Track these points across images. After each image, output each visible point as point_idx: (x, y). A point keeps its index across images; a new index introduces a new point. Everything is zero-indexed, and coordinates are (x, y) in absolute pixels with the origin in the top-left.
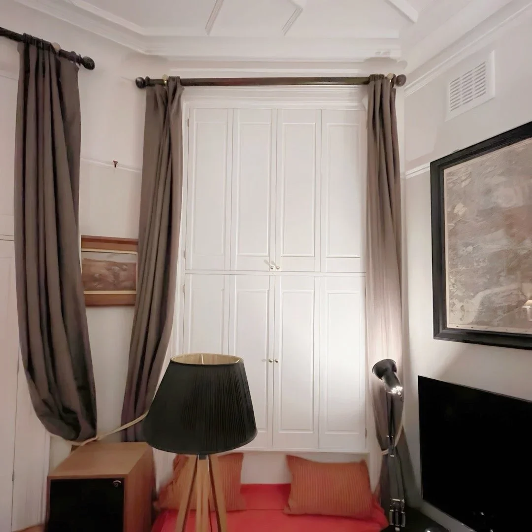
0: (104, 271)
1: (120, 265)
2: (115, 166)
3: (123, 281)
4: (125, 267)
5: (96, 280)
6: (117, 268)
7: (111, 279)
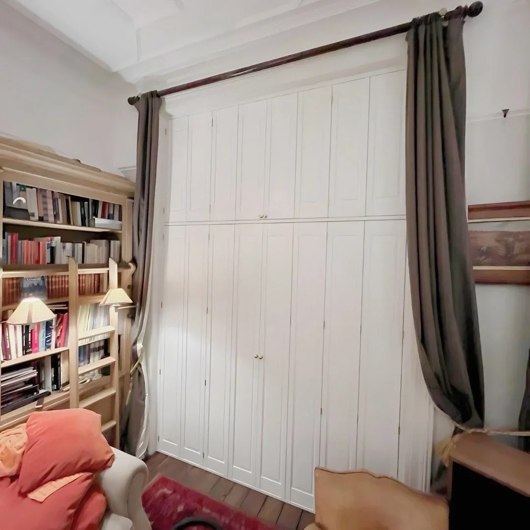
0: (492, 243)
1: (515, 235)
2: (505, 116)
3: (517, 255)
4: (521, 237)
5: (482, 253)
6: (511, 239)
7: (502, 251)
